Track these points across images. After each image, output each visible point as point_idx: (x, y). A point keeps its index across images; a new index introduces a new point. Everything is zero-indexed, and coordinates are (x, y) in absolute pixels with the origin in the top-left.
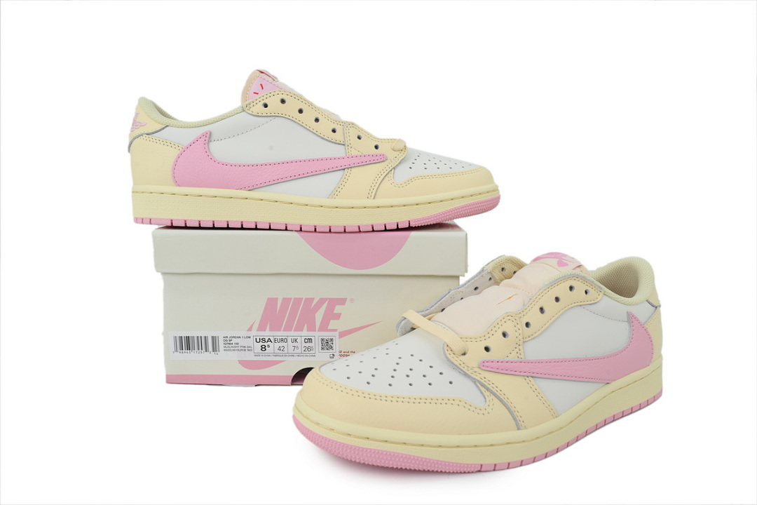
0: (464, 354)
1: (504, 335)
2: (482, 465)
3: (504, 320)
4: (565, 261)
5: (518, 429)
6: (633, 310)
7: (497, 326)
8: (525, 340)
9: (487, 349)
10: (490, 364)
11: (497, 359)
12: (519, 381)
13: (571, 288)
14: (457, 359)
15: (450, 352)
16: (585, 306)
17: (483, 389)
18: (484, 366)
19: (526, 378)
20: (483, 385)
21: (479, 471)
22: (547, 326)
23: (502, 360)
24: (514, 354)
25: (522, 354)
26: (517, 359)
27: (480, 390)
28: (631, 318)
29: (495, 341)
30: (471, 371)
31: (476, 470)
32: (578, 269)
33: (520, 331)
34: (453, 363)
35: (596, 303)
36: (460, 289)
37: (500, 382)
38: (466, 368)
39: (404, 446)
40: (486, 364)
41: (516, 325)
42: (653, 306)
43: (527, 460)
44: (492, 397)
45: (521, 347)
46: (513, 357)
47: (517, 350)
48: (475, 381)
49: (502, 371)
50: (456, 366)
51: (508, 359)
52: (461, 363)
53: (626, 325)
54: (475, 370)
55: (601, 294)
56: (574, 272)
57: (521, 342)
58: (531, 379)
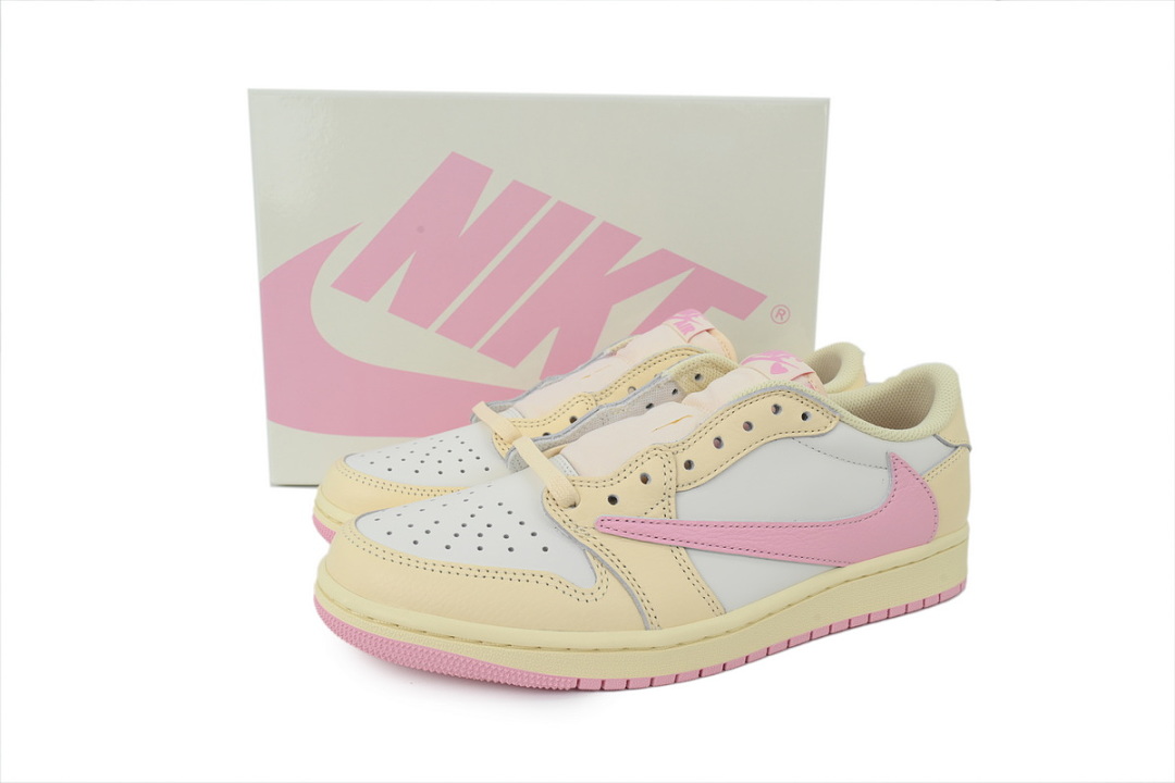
0: (575, 506)
1: (645, 479)
2: (578, 681)
3: (648, 456)
4: (783, 365)
5: (647, 629)
6: (901, 450)
7: (634, 465)
8: (679, 489)
9: (613, 500)
10: (613, 523)
11: (627, 517)
12: (661, 553)
13: (777, 409)
14: (560, 513)
15: (551, 501)
16: (801, 440)
17: (595, 563)
18: (603, 525)
19: (674, 549)
20: (595, 556)
21: (576, 689)
22: (723, 468)
23: (635, 518)
24: (658, 509)
25: (673, 511)
26: (663, 518)
27: (590, 564)
28: (894, 464)
29: (629, 489)
30: (582, 533)
31: (568, 687)
32: (804, 379)
33: (673, 475)
34: (552, 519)
35: (823, 435)
36: (618, 406)
37: (629, 553)
38: (573, 527)
39: (451, 641)
40: (606, 523)
41: (667, 464)
42: (947, 445)
43: (662, 677)
44: (609, 575)
45: (672, 500)
46: (656, 514)
47: (665, 504)
48: (585, 549)
49: (632, 536)
50: (557, 523)
51: (645, 517)
52: (567, 520)
53: (884, 474)
54: (588, 531)
55: (835, 421)
56: (792, 384)
57: (673, 493)
58: (683, 551)
